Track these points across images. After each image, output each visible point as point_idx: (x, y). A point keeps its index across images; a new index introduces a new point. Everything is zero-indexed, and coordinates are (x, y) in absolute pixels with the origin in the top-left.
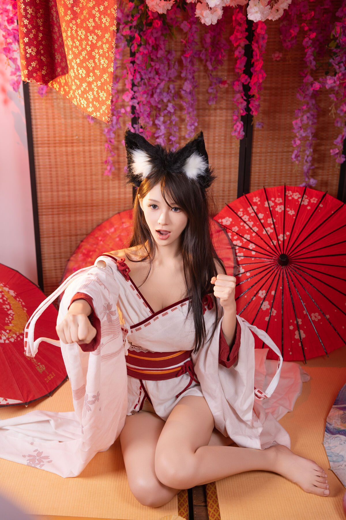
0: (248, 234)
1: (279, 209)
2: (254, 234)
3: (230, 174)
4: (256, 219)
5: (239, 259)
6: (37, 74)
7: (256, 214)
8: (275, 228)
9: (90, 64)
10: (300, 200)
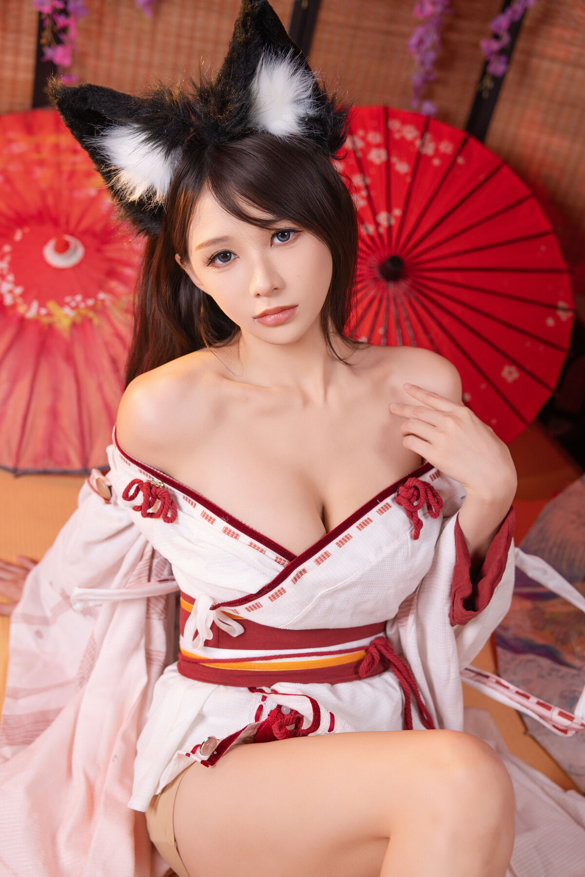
1: (377, 156)
8: (369, 198)
10: (418, 143)
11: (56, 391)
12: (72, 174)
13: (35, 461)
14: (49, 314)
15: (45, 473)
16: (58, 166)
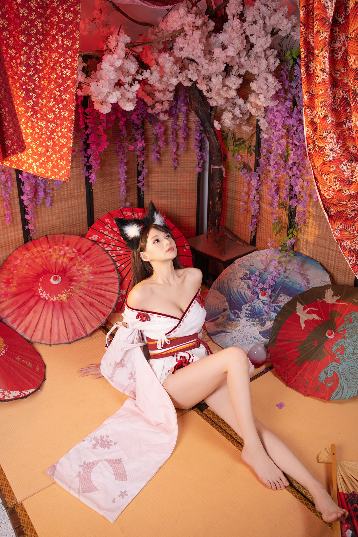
0: (112, 242)
2: (116, 241)
3: (82, 209)
4: (113, 232)
5: (114, 258)
7: (112, 229)
9: (50, 143)
10: (133, 215)
11: (70, 318)
12: (46, 257)
13: (73, 338)
14: (60, 298)
15: (77, 340)
16: (41, 256)
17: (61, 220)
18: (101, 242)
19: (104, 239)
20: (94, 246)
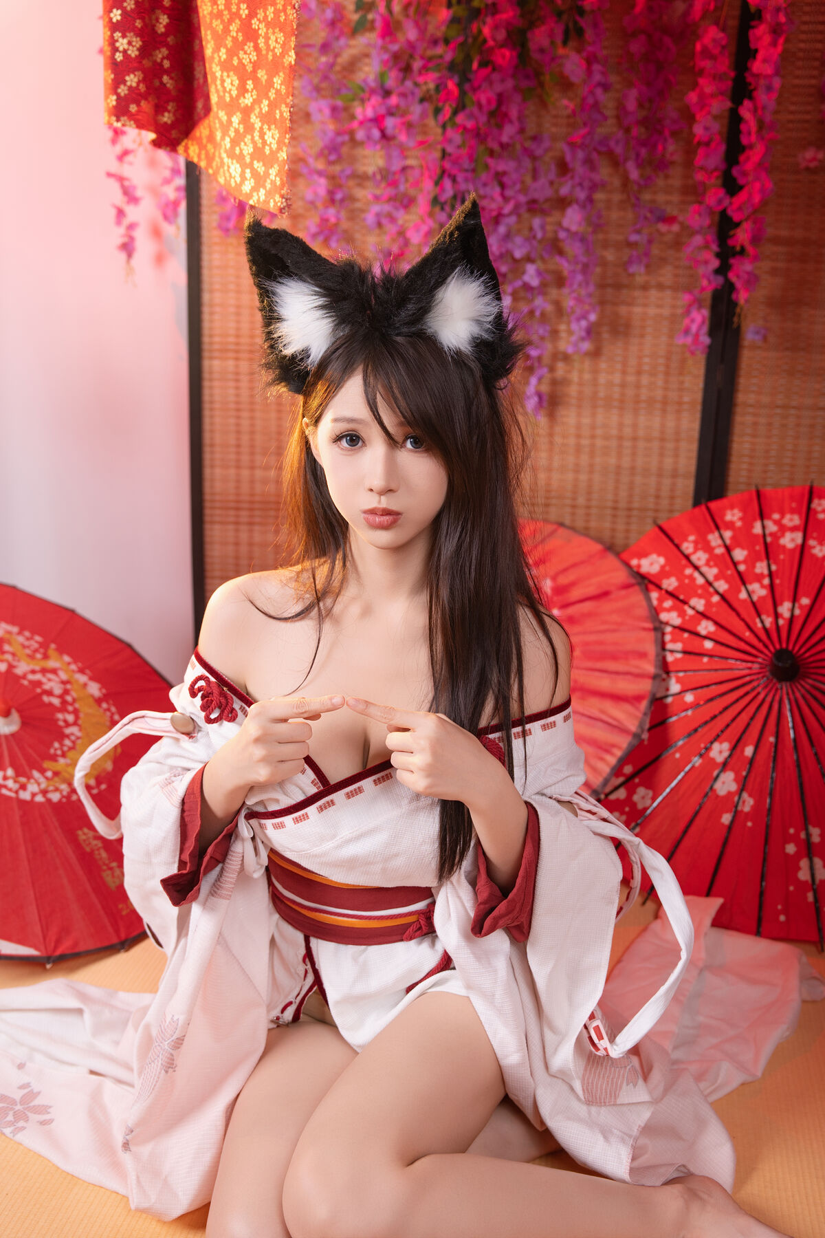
0: (700, 597)
1: (791, 540)
2: (716, 599)
4: (726, 561)
5: (670, 658)
6: (138, 105)
7: (728, 549)
8: (772, 587)
17: (583, 477)
18: (659, 587)
19: (681, 577)
20: (623, 592)
